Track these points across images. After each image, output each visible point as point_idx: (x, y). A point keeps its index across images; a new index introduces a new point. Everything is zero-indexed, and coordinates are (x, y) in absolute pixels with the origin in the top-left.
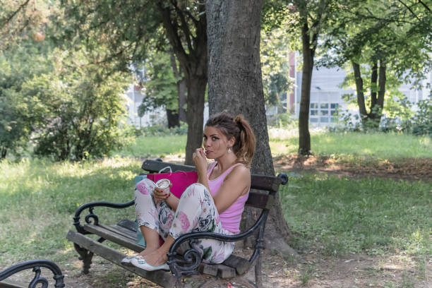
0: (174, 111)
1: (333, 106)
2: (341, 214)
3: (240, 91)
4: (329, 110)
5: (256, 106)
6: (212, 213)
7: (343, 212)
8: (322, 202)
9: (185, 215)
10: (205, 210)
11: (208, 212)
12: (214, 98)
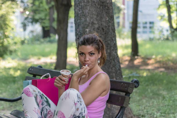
0: (47, 27)
1: (151, 23)
2: (166, 100)
3: (97, 16)
4: (148, 25)
5: (109, 26)
6: (83, 111)
7: (167, 99)
8: (152, 92)
9: (63, 114)
10: (78, 109)
11: (80, 111)
12: (79, 21)
